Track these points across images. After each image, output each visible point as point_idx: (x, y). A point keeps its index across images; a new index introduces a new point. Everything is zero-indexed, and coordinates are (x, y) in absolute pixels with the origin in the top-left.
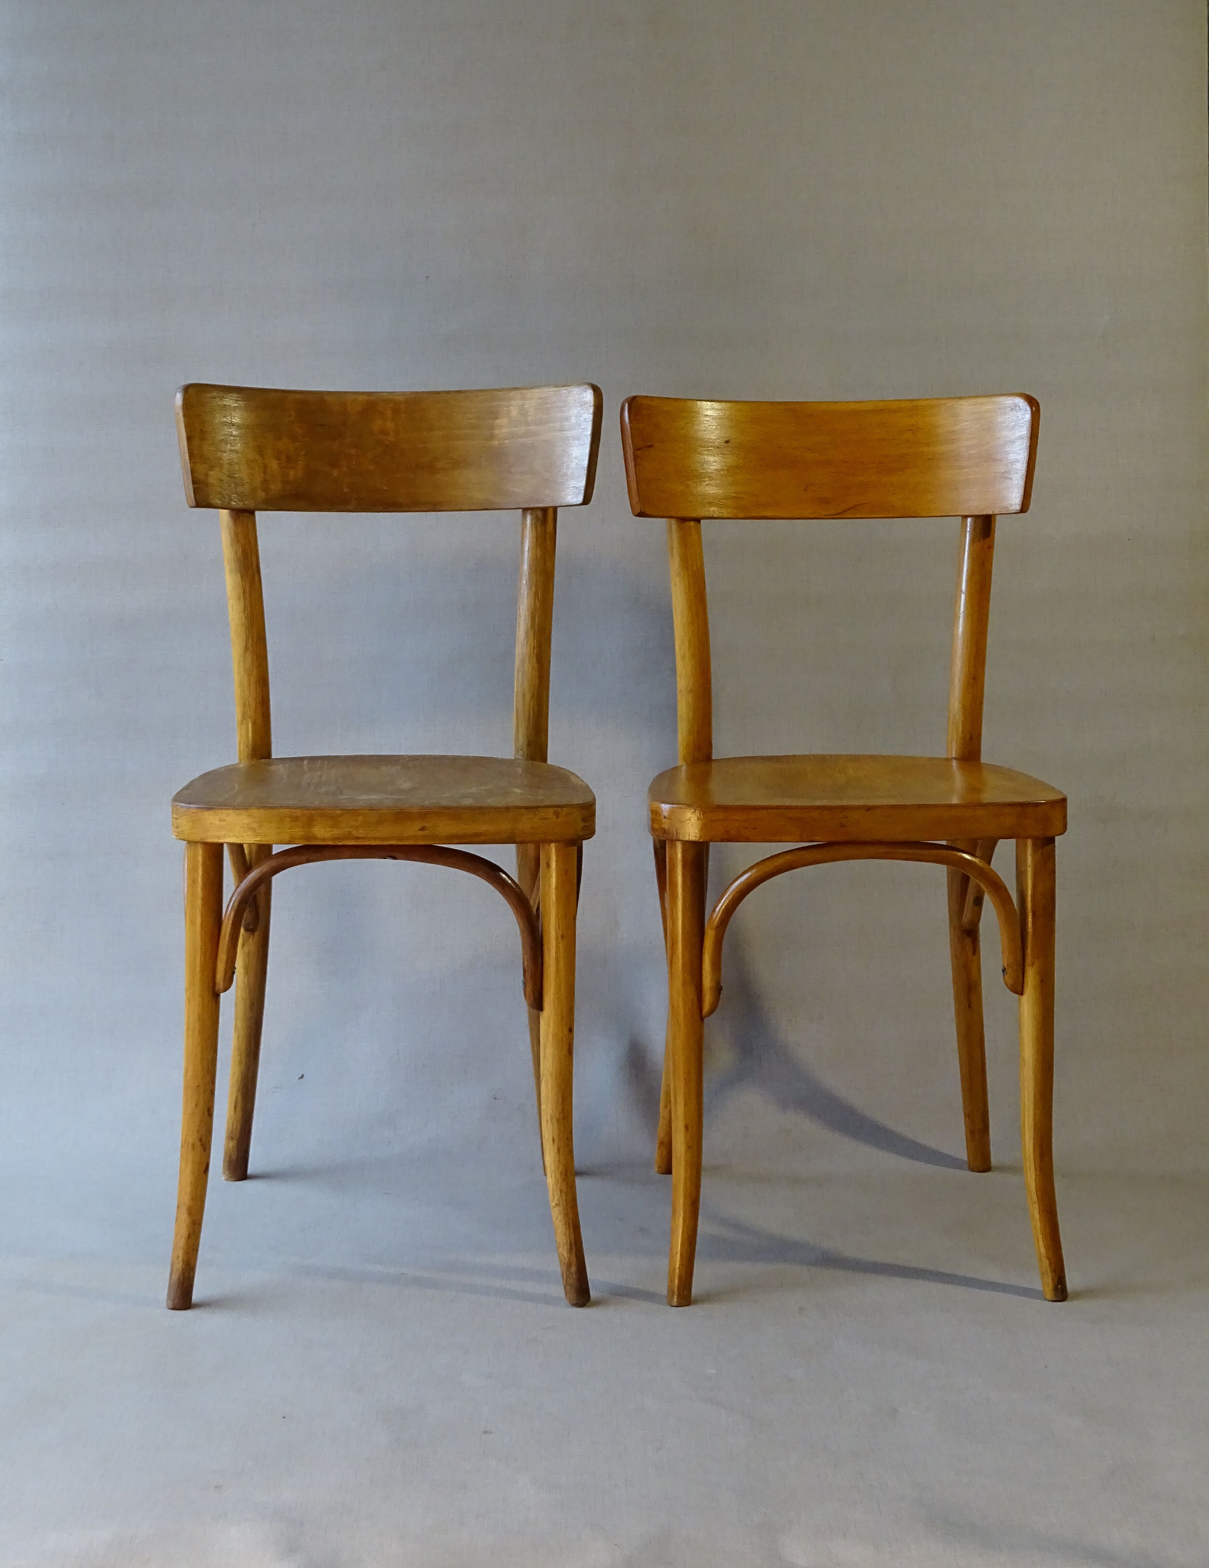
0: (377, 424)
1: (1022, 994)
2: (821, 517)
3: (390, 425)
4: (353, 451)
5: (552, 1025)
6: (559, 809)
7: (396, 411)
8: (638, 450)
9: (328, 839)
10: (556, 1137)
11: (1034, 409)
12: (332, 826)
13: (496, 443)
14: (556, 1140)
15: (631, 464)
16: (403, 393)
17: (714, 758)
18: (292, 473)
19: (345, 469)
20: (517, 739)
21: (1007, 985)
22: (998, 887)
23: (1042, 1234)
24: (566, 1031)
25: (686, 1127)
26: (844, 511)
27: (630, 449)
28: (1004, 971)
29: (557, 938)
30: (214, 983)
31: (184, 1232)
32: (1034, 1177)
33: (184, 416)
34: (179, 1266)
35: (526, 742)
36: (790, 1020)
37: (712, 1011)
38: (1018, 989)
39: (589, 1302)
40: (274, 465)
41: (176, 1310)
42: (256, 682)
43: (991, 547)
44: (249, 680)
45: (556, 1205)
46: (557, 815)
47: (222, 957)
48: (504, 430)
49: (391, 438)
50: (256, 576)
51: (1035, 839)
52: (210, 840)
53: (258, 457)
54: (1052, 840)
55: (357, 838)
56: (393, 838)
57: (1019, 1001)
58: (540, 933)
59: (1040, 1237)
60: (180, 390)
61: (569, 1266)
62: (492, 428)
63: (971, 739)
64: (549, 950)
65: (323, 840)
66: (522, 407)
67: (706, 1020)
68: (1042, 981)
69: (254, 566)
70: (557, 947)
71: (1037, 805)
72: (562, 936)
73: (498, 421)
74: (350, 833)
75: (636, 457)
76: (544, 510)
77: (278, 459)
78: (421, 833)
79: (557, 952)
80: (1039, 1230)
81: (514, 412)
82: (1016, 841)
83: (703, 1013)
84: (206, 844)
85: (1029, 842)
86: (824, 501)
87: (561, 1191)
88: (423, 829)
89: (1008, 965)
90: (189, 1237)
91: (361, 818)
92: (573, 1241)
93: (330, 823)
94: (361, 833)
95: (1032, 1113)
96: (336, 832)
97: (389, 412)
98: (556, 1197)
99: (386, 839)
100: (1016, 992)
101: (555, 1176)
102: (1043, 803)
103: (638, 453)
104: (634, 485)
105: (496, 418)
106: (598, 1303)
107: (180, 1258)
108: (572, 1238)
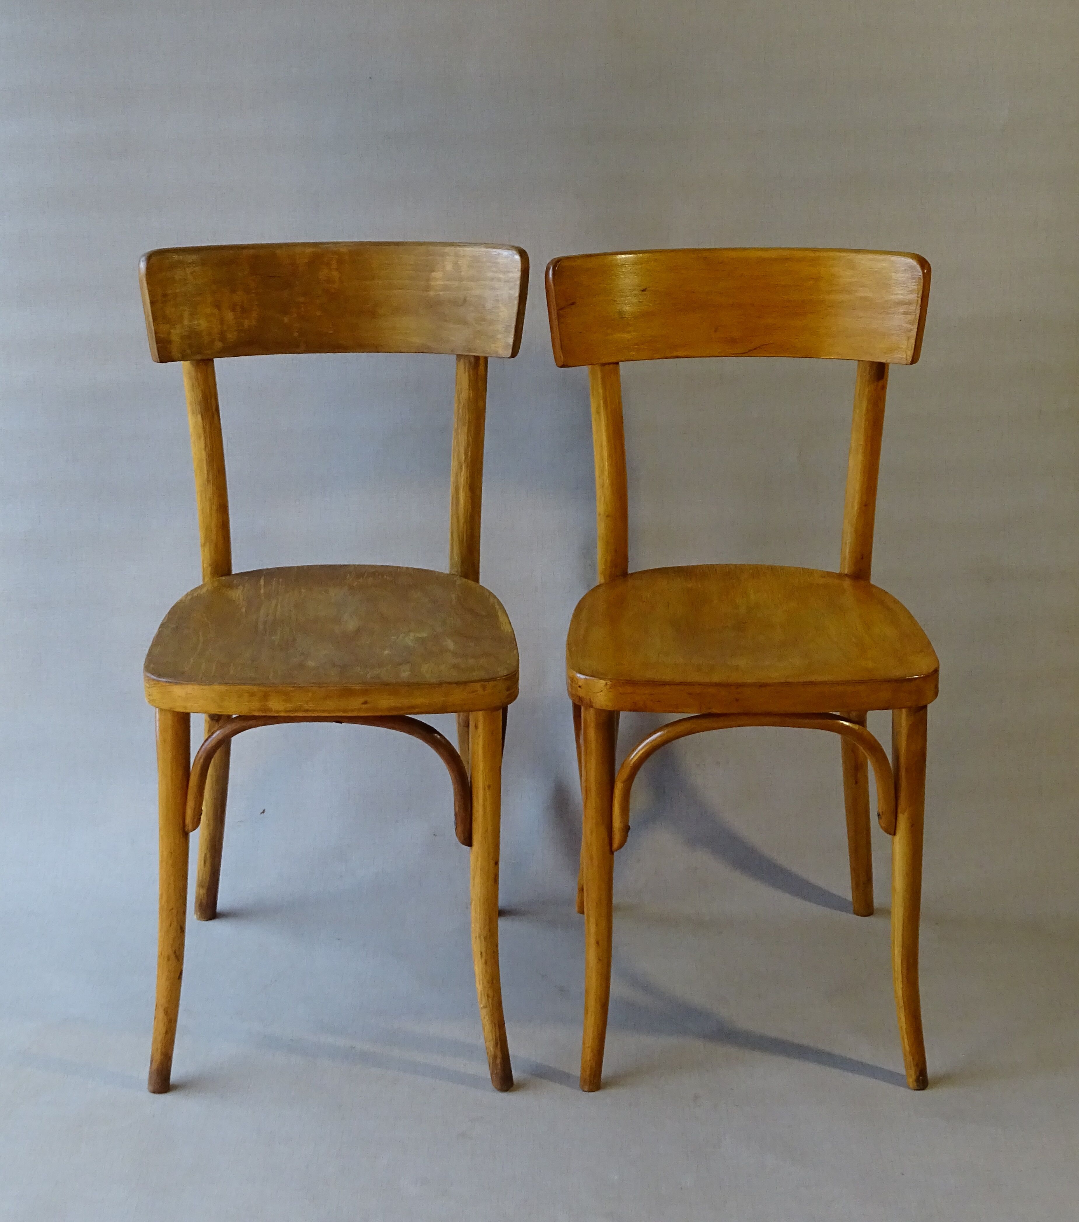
0: (323, 273)
1: (894, 834)
2: (729, 355)
3: (336, 274)
4: (302, 299)
5: (480, 859)
6: (486, 683)
7: (341, 262)
8: (562, 309)
9: (281, 711)
10: (483, 952)
11: (926, 271)
12: (285, 701)
13: (432, 293)
14: (484, 954)
15: (556, 322)
16: (346, 244)
17: (629, 572)
18: (246, 323)
19: (295, 316)
20: (452, 557)
21: (881, 827)
22: (874, 748)
23: (907, 1034)
24: (492, 863)
25: (597, 943)
26: (750, 351)
27: (554, 310)
28: (879, 815)
29: (484, 789)
30: (184, 825)
31: (162, 1029)
32: (901, 986)
33: (148, 283)
34: (158, 1057)
35: (460, 561)
36: (698, 765)
37: (621, 846)
38: (892, 831)
39: (512, 1086)
40: (230, 316)
41: (157, 1093)
42: (217, 510)
43: (884, 388)
44: (211, 509)
45: (484, 1007)
46: (484, 688)
47: (191, 804)
48: (440, 282)
49: (336, 286)
50: (216, 417)
51: (909, 708)
52: (178, 710)
53: (216, 311)
54: (925, 707)
55: (307, 711)
56: (339, 711)
57: (892, 840)
58: (469, 783)
59: (905, 1036)
60: (143, 259)
61: (495, 1057)
62: (428, 280)
63: (862, 558)
64: (477, 798)
65: (278, 712)
66: (456, 264)
67: (615, 853)
68: (912, 826)
69: (214, 409)
70: (485, 795)
71: (911, 680)
72: (489, 787)
73: (433, 274)
74: (301, 706)
75: (559, 316)
76: (477, 358)
77: (233, 310)
78: (364, 706)
79: (485, 800)
80: (904, 1030)
81: (449, 267)
82: (893, 712)
83: (613, 848)
84: (174, 712)
85: (904, 711)
86: (732, 341)
87: (488, 996)
88: (365, 703)
89: (882, 812)
90: (166, 1033)
91: (310, 695)
92: (498, 1038)
93: (284, 697)
94: (311, 706)
95: (900, 933)
96: (289, 706)
97: (334, 262)
98: (484, 1002)
99: (334, 711)
100: (890, 834)
101: (483, 984)
102: (916, 678)
103: (561, 312)
104: (558, 342)
105: (434, 271)
106: (521, 1086)
107: (159, 1051)
108: (498, 1035)
